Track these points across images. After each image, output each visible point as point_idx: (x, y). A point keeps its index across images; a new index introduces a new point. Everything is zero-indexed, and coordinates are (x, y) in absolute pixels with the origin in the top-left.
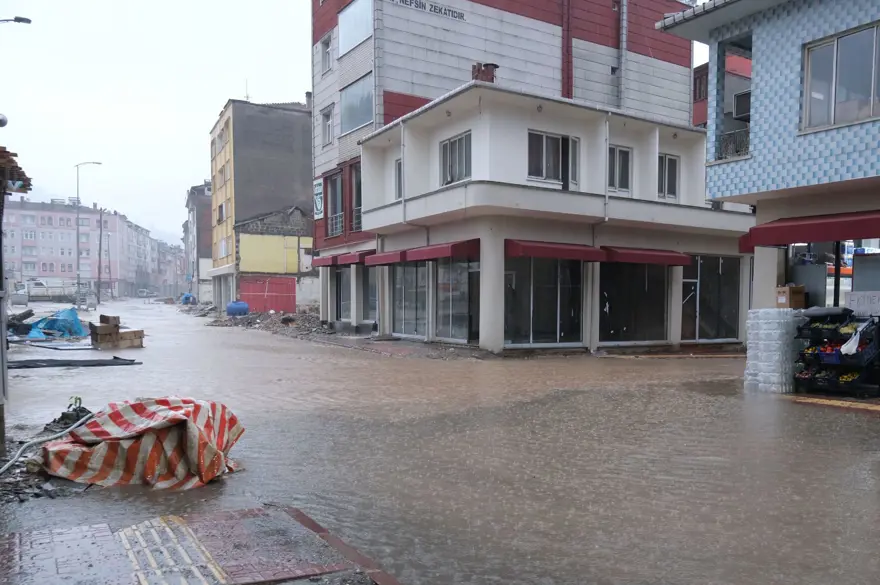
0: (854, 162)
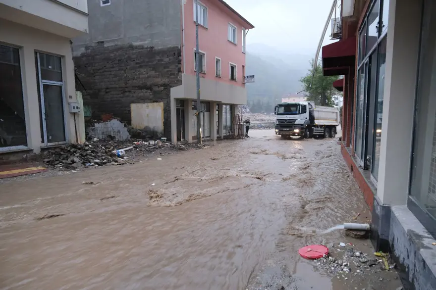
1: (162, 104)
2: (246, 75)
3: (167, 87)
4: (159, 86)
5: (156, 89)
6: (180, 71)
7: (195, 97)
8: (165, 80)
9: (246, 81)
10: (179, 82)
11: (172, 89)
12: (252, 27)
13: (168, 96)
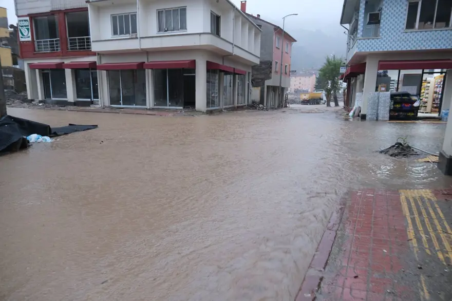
0: (432, 43)
1: (260, 88)
2: (291, 70)
3: (263, 80)
4: (258, 79)
5: (257, 80)
6: (271, 72)
7: (278, 85)
8: (263, 76)
9: (291, 74)
10: (269, 78)
11: (266, 81)
12: (296, 41)
13: (264, 84)
